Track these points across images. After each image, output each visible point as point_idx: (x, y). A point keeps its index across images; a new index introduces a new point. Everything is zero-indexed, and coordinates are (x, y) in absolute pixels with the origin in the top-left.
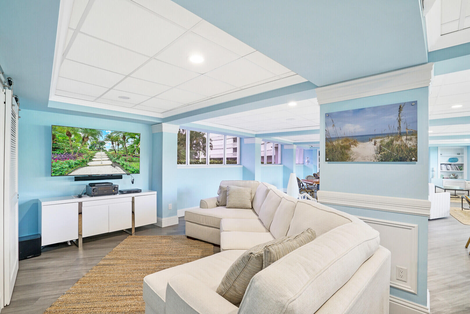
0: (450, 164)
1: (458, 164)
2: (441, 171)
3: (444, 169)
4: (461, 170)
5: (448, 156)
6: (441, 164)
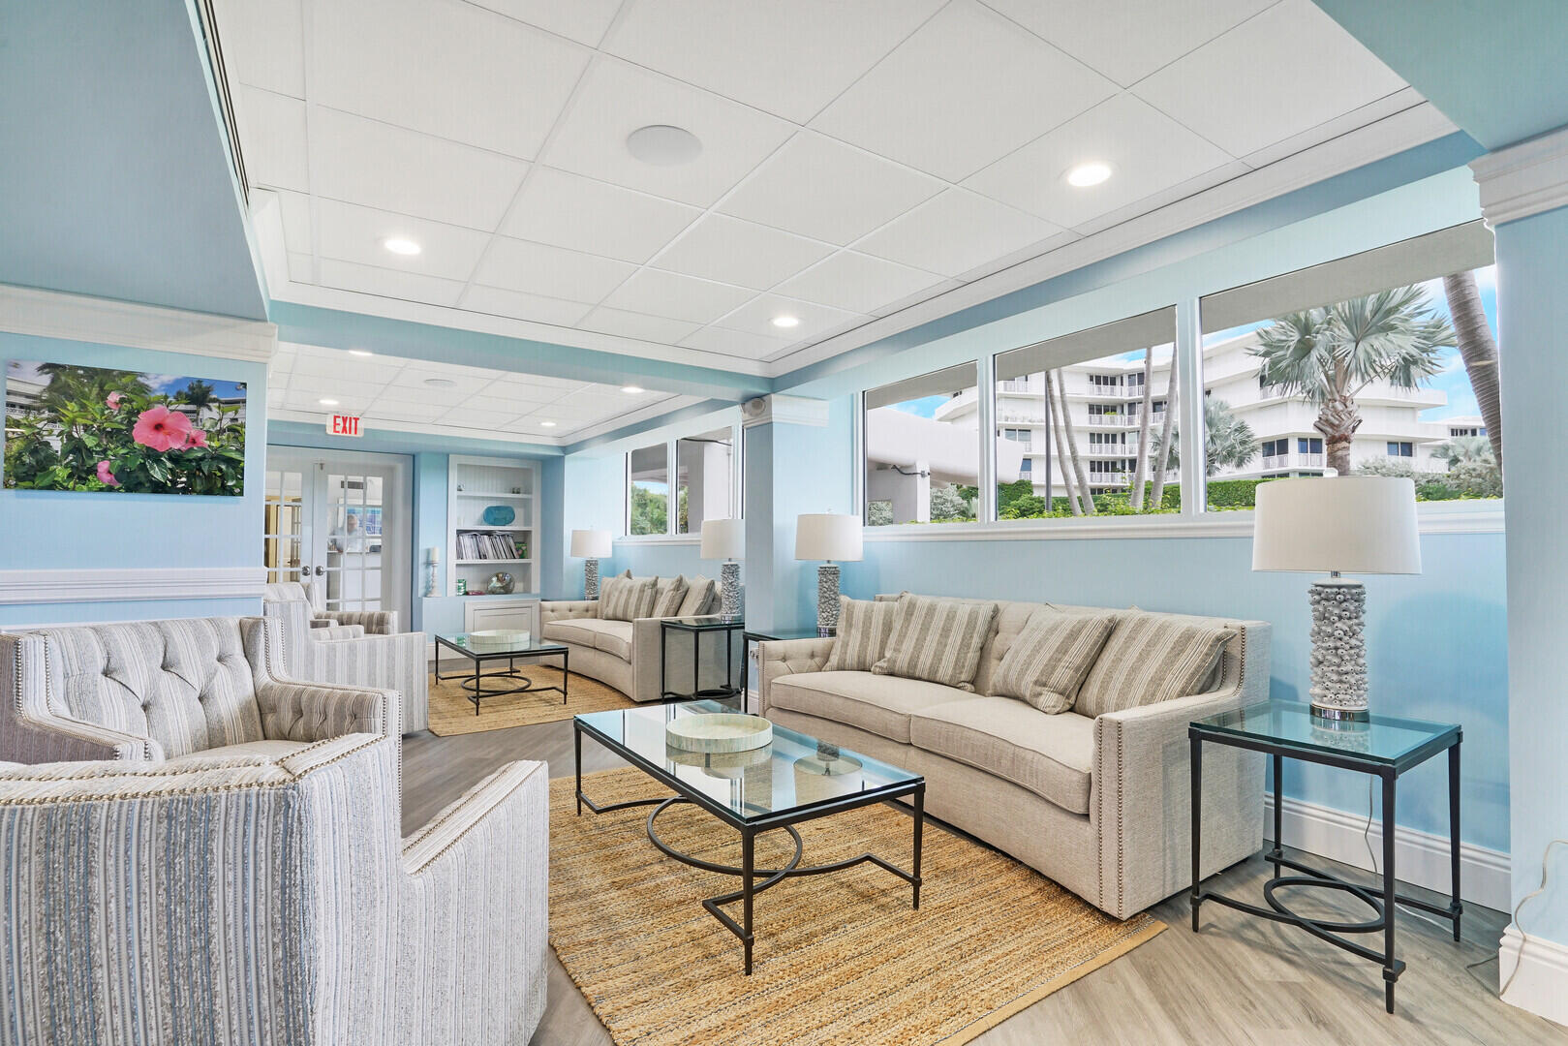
0: (490, 534)
1: (513, 534)
2: (460, 561)
3: (470, 555)
4: (522, 556)
5: (483, 498)
6: (460, 532)
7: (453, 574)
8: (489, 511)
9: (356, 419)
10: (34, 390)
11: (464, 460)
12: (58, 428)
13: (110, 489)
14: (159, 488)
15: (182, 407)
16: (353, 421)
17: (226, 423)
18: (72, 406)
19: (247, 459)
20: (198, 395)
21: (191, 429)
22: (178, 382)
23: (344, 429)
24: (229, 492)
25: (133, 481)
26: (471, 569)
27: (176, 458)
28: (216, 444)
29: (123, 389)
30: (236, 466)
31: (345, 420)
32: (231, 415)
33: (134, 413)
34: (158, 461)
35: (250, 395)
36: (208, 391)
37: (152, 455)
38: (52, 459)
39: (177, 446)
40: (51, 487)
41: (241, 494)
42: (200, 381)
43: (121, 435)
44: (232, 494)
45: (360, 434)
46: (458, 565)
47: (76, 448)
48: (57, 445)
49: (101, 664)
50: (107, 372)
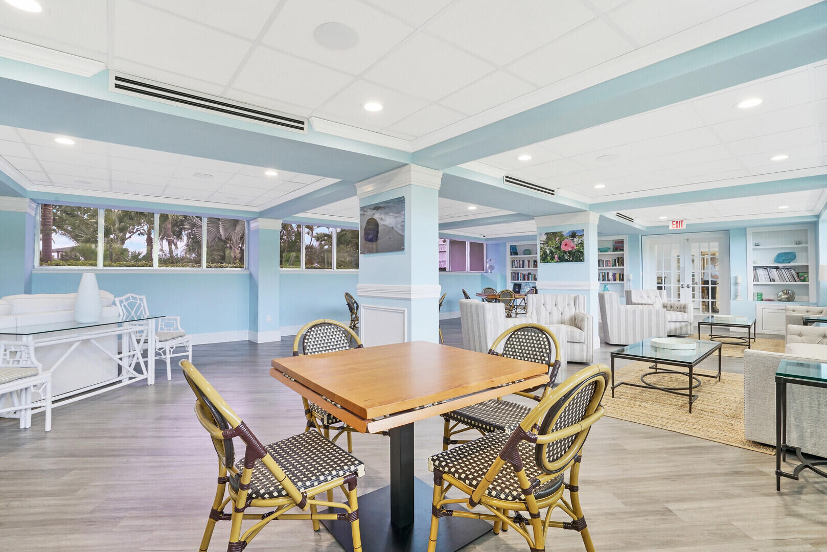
0: (777, 268)
1: (794, 268)
2: (757, 283)
3: (764, 279)
4: (804, 280)
5: (775, 249)
6: (755, 268)
7: (752, 290)
8: (779, 256)
9: (682, 221)
10: (544, 240)
11: (756, 230)
12: (548, 248)
13: (557, 262)
14: (566, 261)
15: (570, 239)
16: (681, 222)
17: (580, 242)
18: (550, 242)
19: (585, 251)
20: (573, 235)
21: (572, 244)
22: (570, 232)
23: (677, 226)
24: (581, 261)
25: (562, 260)
26: (768, 287)
27: (570, 252)
28: (578, 248)
29: (559, 236)
30: (582, 253)
31: (677, 222)
32: (581, 239)
33: (561, 242)
34: (566, 254)
35: (585, 233)
36: (575, 233)
37: (565, 252)
38: (547, 255)
39: (570, 249)
40: (547, 262)
41: (584, 261)
42: (574, 231)
43: (559, 248)
44: (582, 261)
45: (684, 227)
46: (754, 285)
47: (551, 252)
48: (548, 252)
49: (543, 303)
50: (556, 233)
